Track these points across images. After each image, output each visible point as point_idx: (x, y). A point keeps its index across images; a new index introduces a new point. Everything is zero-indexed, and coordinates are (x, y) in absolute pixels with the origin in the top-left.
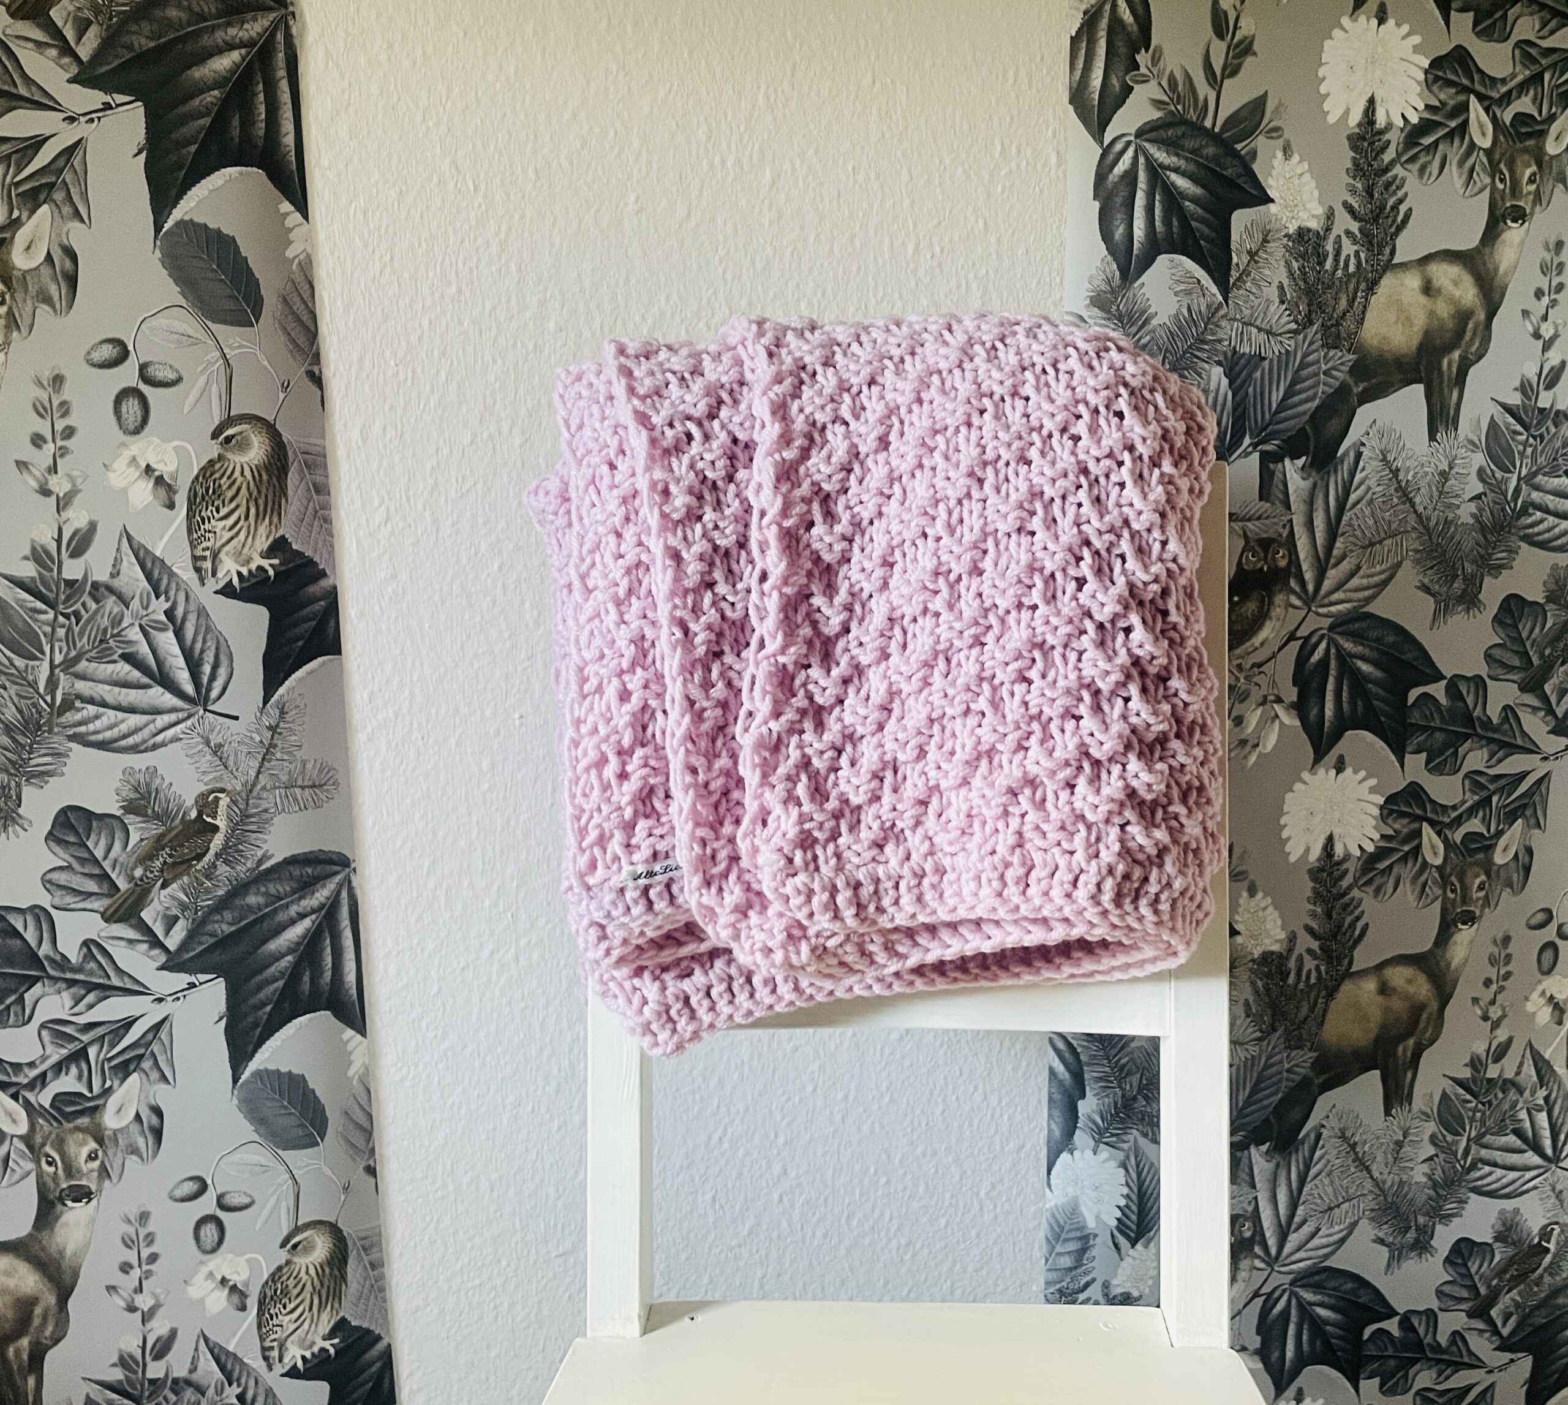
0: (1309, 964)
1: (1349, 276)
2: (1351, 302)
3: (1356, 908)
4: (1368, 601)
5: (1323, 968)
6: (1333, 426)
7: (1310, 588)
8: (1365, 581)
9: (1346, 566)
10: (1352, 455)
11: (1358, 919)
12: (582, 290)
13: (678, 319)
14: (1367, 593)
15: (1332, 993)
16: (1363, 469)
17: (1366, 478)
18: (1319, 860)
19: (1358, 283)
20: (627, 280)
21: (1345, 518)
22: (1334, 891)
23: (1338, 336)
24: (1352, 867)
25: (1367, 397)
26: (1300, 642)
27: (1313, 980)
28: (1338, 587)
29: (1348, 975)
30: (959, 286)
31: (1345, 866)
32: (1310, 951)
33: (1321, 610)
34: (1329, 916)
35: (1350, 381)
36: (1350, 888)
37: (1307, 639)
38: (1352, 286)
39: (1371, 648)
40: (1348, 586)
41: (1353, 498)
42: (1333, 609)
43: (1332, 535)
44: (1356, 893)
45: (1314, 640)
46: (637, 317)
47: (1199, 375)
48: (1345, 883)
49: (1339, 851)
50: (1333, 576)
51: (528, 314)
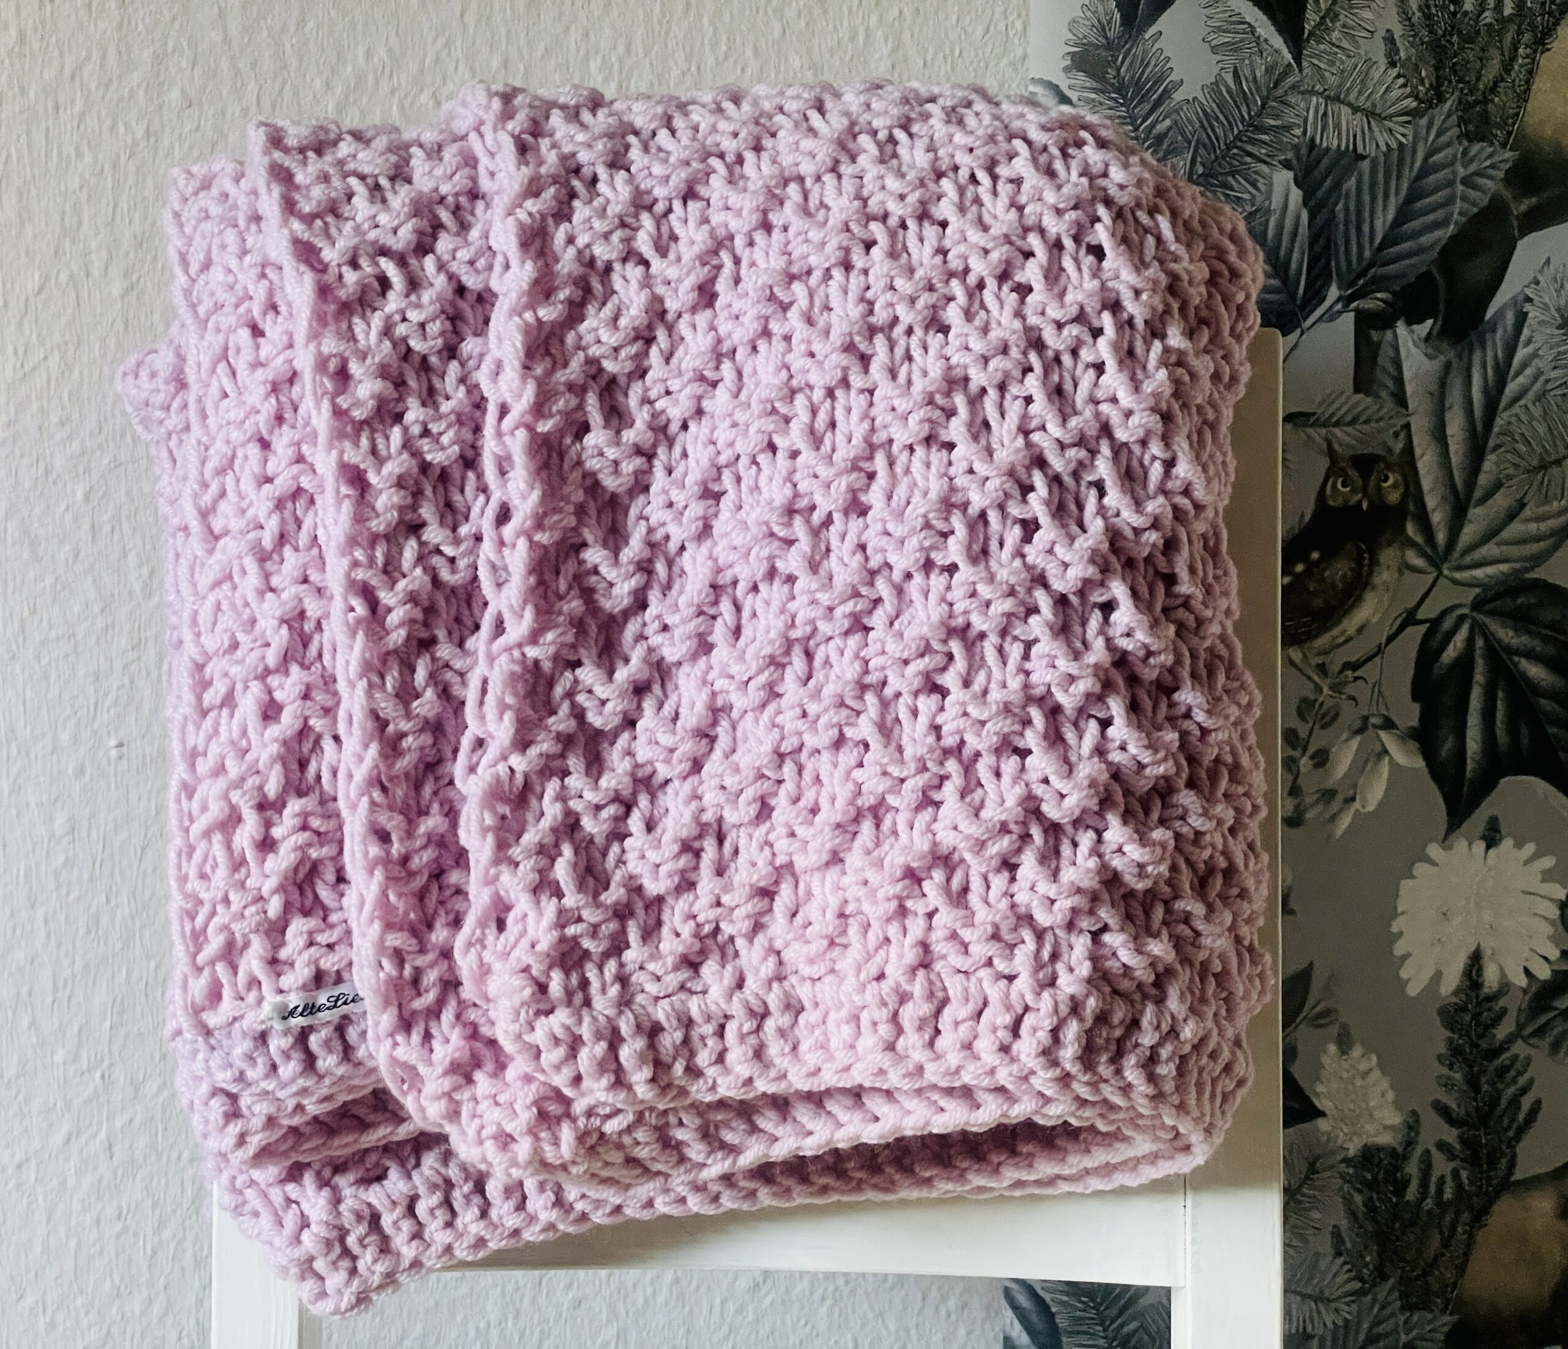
0: (1442, 1166)
1: (1503, 21)
2: (1507, 67)
3: (1520, 1073)
4: (1538, 560)
5: (1464, 1174)
6: (1477, 271)
7: (1441, 537)
8: (1533, 527)
9: (1501, 501)
10: (1510, 317)
11: (1524, 1091)
12: (227, 40)
13: (385, 87)
14: (1535, 548)
15: (1479, 1216)
16: (1529, 342)
17: (1535, 355)
18: (1456, 993)
19: (1520, 32)
20: (301, 23)
21: (1499, 422)
22: (1484, 1044)
23: (1485, 118)
24: (1513, 1003)
25: (1535, 221)
26: (1424, 628)
27: (1448, 1194)
28: (1488, 536)
29: (1506, 1185)
30: (853, 38)
31: (1502, 1002)
32: (1442, 1146)
33: (1458, 575)
34: (1473, 1083)
35: (1507, 194)
36: (1510, 1040)
37: (1435, 623)
38: (1508, 39)
39: (1543, 638)
40: (1505, 534)
41: (1512, 387)
42: (1479, 573)
43: (1477, 451)
44: (1519, 1048)
45: (1447, 624)
46: (318, 84)
47: (1254, 184)
48: (1501, 1032)
49: (1491, 976)
50: (1478, 518)
51: (136, 77)
